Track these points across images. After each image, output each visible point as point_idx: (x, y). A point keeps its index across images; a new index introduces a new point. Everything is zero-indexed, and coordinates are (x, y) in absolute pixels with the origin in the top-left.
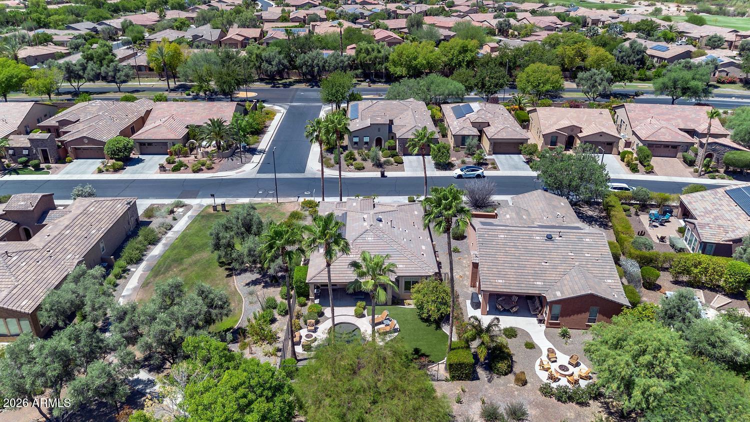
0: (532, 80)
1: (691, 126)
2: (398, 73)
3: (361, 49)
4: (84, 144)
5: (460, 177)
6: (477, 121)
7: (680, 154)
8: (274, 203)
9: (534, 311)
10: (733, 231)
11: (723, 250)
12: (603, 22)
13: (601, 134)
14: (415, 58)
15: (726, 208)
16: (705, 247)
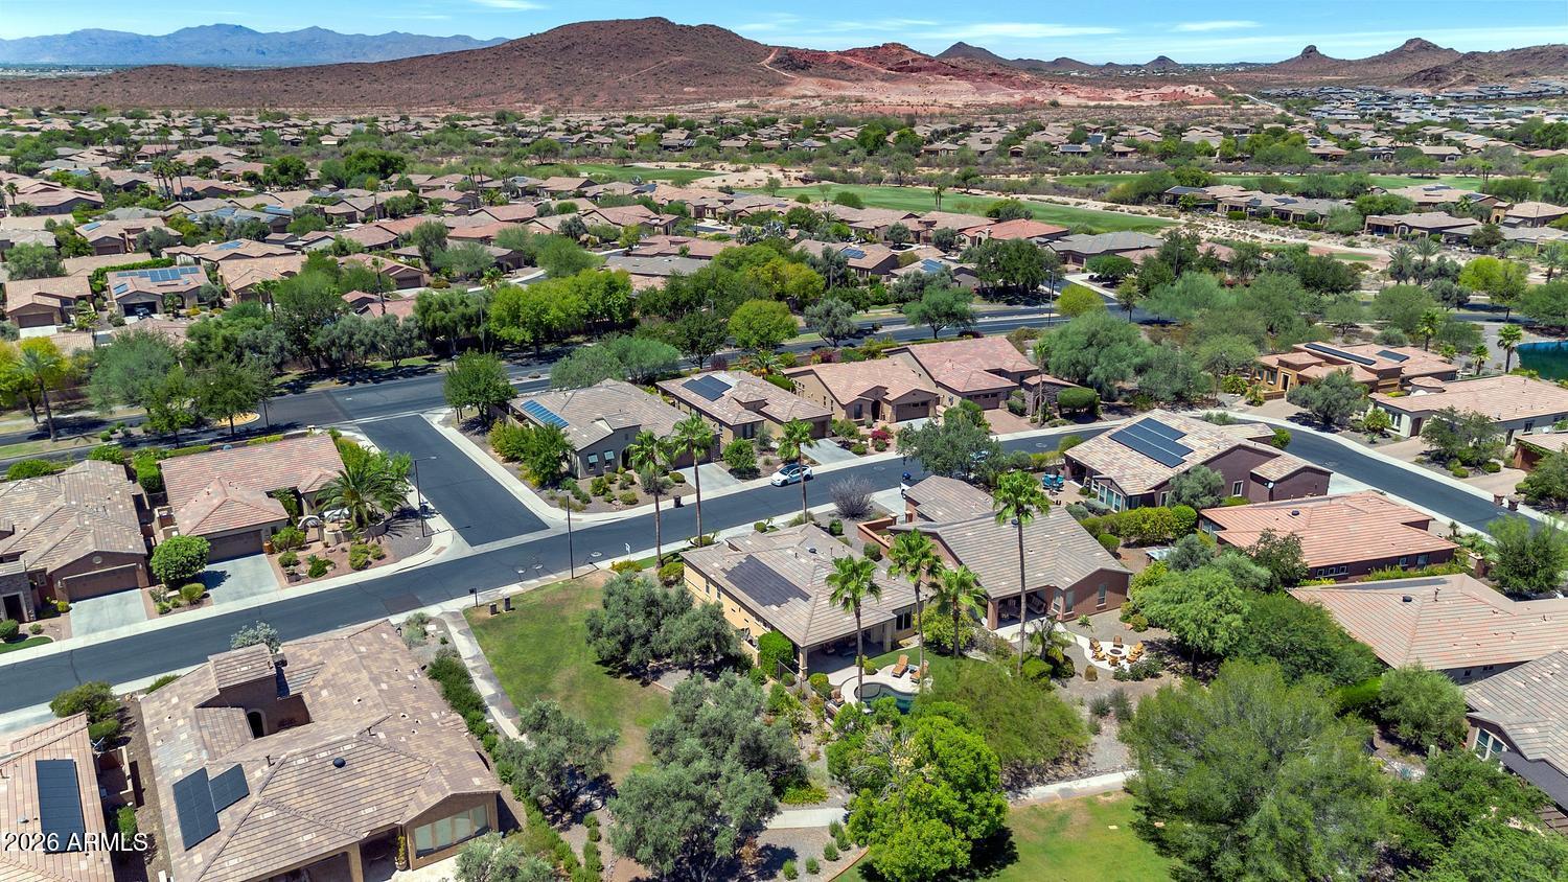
0: (756, 326)
1: (997, 365)
2: (518, 338)
3: (430, 304)
4: (94, 567)
5: (785, 483)
6: (750, 400)
7: (1002, 403)
8: (569, 581)
9: (1039, 609)
10: (1149, 478)
11: (1148, 500)
12: (714, 210)
13: (915, 392)
14: (545, 311)
15: (1122, 455)
16: (1132, 502)
